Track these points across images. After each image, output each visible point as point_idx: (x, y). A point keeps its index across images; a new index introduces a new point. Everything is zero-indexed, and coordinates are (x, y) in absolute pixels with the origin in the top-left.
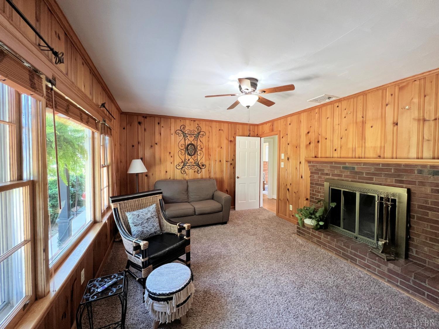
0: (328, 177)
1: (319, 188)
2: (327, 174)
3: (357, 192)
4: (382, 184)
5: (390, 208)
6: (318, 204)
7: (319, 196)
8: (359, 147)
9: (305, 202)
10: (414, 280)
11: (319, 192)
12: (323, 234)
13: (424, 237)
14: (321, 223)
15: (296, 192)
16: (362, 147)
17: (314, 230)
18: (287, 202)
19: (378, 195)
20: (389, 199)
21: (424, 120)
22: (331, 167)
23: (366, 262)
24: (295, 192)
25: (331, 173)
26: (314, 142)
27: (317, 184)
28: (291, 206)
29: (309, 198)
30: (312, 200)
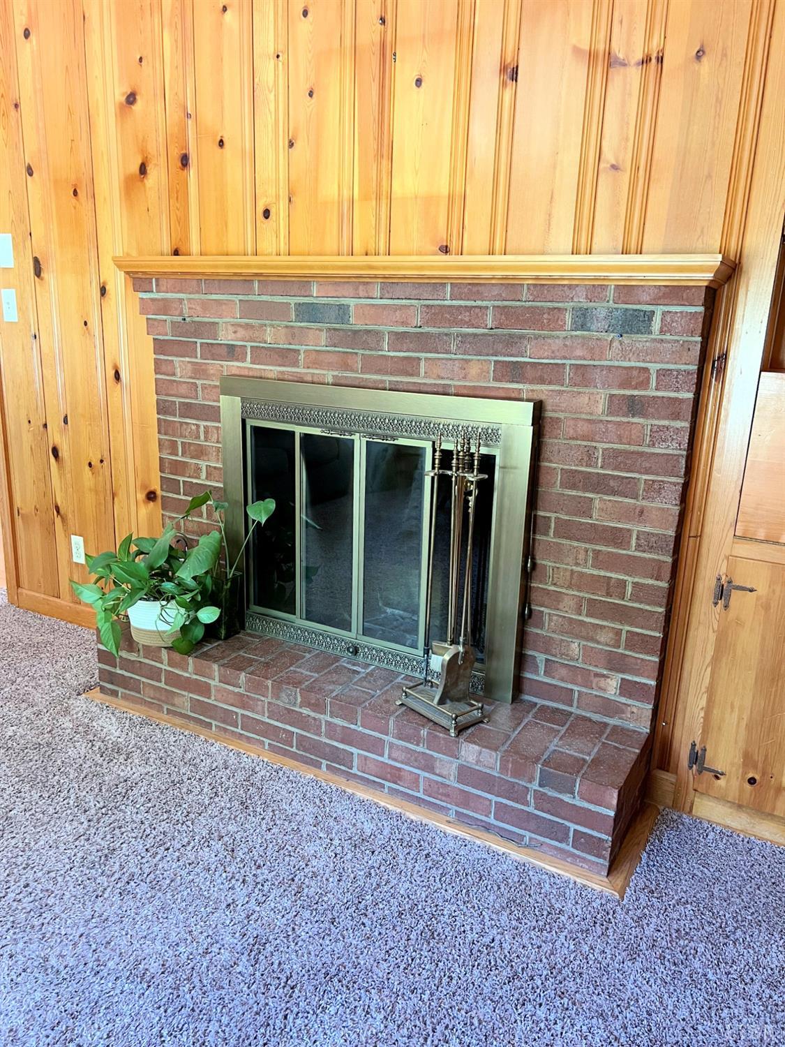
0: (234, 366)
1: (202, 429)
2: (232, 352)
3: (356, 437)
4: (449, 386)
5: (477, 498)
6: (201, 516)
7: (204, 475)
8: (365, 197)
9: (145, 511)
10: (541, 789)
11: (200, 452)
12: (215, 667)
13: (572, 603)
14: (209, 615)
15: (95, 462)
16: (378, 198)
17: (177, 656)
18: (58, 521)
19: (434, 443)
20: (472, 455)
21: (611, 61)
22: (250, 309)
23: (385, 759)
24: (90, 465)
25: (249, 344)
26: (163, 159)
27: (188, 410)
28: (77, 541)
29: (156, 486)
30: (170, 495)
